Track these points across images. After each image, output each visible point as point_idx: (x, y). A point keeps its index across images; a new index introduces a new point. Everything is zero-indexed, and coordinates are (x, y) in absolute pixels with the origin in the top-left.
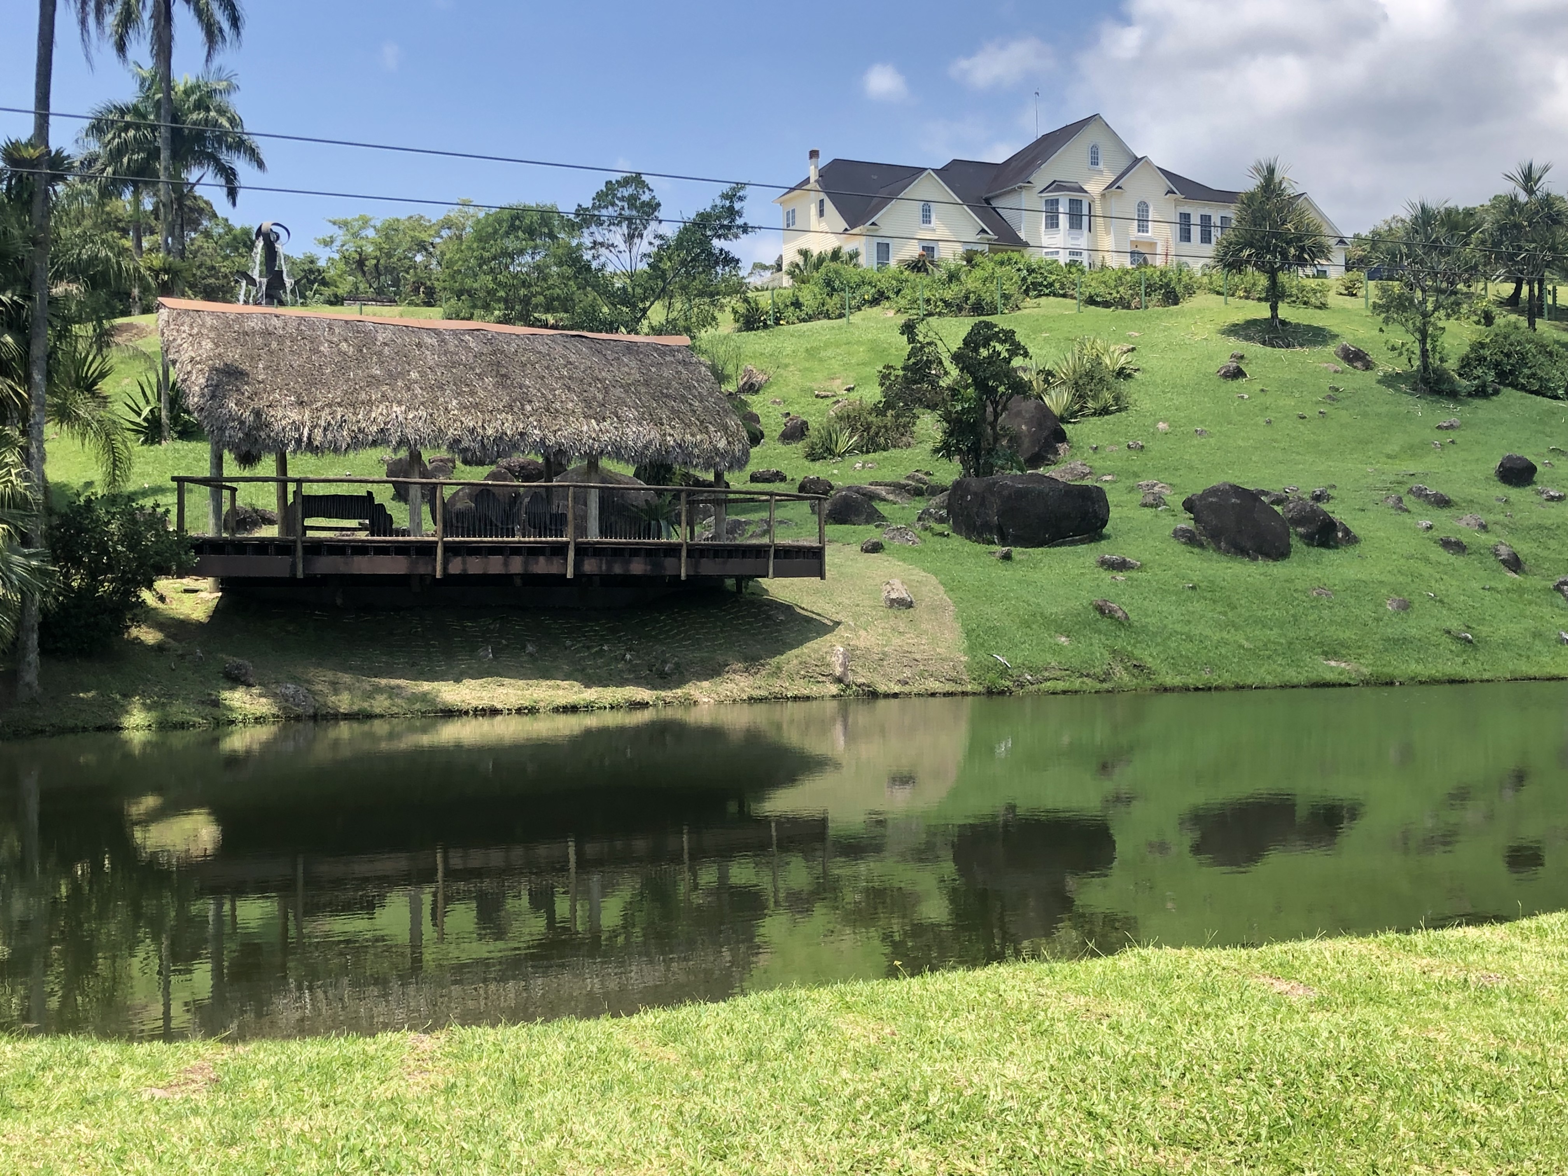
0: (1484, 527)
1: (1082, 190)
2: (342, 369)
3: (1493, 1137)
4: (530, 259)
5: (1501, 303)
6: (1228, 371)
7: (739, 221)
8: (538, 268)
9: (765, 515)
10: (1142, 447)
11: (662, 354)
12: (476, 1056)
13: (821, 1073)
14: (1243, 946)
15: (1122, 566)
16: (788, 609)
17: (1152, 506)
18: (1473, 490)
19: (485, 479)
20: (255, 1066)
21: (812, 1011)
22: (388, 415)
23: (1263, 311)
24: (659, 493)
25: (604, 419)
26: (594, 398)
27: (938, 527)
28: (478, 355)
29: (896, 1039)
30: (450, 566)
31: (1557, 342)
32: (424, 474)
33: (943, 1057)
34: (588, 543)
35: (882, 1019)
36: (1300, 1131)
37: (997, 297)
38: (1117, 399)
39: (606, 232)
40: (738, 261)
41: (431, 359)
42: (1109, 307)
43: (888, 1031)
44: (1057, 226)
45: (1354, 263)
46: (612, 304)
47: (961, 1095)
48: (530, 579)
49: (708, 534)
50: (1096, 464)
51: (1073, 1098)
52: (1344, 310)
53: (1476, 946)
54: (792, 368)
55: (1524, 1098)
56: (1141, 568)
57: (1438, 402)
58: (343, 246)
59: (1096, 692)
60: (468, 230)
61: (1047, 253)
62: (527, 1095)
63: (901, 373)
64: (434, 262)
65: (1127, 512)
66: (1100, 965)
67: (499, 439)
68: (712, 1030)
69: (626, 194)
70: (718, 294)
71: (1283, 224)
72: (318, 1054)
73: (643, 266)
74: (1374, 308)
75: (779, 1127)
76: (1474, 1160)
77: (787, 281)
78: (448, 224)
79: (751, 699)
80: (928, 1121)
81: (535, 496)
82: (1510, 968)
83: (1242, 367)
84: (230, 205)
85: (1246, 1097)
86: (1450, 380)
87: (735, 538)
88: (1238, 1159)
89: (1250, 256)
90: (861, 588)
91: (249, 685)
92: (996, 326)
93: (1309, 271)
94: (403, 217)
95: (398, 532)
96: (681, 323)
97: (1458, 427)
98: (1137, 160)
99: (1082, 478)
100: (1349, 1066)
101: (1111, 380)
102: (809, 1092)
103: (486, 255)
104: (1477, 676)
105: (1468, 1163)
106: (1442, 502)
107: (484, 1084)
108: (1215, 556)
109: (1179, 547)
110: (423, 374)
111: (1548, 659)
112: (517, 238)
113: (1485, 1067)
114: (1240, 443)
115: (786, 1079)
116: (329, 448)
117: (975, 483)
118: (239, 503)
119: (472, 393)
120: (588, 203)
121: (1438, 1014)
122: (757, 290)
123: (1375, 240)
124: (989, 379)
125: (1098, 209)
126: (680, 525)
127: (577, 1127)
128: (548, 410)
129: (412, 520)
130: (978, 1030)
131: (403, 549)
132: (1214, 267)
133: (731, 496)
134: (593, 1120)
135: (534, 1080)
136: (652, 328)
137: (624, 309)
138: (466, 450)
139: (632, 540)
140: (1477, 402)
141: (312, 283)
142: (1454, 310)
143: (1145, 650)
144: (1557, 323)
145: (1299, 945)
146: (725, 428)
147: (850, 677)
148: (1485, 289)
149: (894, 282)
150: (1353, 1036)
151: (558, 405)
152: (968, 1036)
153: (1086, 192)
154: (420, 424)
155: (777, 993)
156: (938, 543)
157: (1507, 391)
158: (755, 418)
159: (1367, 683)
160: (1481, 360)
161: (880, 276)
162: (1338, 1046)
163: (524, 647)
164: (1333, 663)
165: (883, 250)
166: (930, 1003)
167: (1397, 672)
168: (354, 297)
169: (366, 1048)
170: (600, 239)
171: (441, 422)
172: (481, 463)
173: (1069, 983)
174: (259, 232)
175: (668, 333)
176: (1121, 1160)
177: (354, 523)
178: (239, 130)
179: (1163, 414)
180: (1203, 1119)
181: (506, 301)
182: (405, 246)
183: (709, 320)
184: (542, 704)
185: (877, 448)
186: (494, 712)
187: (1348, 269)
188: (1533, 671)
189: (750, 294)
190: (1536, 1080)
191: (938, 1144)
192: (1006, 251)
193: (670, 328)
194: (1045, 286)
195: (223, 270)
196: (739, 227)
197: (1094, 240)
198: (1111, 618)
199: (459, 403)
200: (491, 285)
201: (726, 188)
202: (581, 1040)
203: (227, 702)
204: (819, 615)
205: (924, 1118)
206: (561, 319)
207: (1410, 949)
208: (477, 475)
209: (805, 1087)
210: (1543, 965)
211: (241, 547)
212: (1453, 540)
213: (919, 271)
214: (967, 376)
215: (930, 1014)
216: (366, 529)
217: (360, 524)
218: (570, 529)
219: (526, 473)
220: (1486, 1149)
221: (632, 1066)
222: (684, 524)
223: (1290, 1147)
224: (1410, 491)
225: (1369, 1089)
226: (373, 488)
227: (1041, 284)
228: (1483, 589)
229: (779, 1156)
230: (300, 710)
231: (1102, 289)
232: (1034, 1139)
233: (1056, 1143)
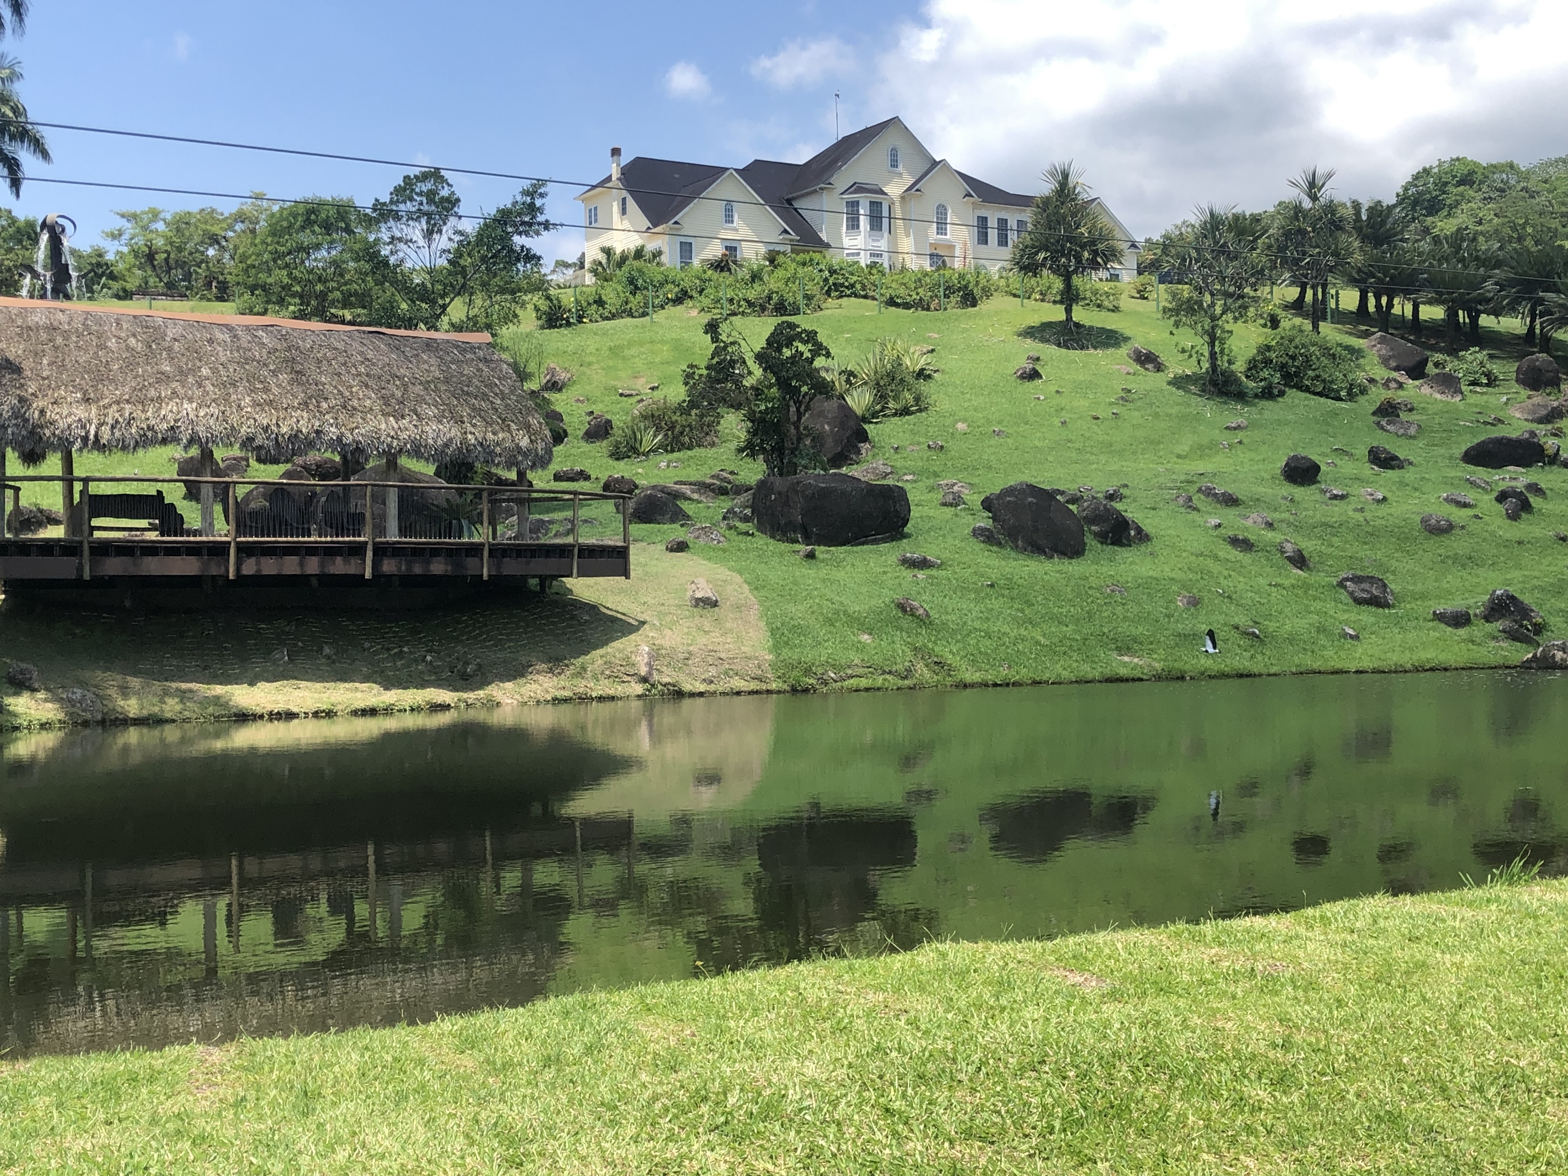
0: (1270, 525)
1: (883, 193)
2: (130, 365)
3: (1278, 1124)
4: (325, 254)
5: (1286, 306)
6: (1025, 373)
7: (541, 218)
8: (334, 263)
9: (569, 514)
10: (942, 447)
11: (463, 351)
12: (266, 1068)
13: (620, 1077)
14: (1038, 939)
15: (923, 564)
16: (592, 608)
17: (951, 505)
18: (1261, 489)
19: (281, 477)
20: (35, 1084)
21: (612, 1014)
22: (179, 412)
23: (1058, 314)
24: (461, 492)
25: (403, 417)
26: (393, 395)
27: (743, 526)
28: (272, 351)
29: (697, 1040)
30: (244, 567)
31: (1340, 345)
32: (217, 472)
33: (742, 1056)
34: (387, 543)
35: (682, 1020)
36: (1093, 1122)
37: (800, 297)
38: (917, 399)
39: (403, 227)
40: (539, 258)
41: (223, 355)
42: (909, 308)
43: (688, 1032)
44: (858, 227)
45: (1145, 267)
46: (412, 300)
47: (760, 1094)
48: (325, 579)
49: (511, 533)
50: (898, 464)
51: (871, 1095)
52: (1135, 313)
53: (1263, 935)
54: (595, 366)
55: (1309, 1084)
56: (939, 567)
57: (1225, 403)
58: (131, 239)
59: (898, 689)
60: (262, 223)
61: (848, 255)
62: (319, 1107)
63: (705, 372)
64: (227, 256)
65: (926, 511)
66: (899, 961)
67: (294, 437)
68: (511, 1036)
69: (425, 189)
70: (520, 291)
71: (1077, 228)
72: (103, 1069)
73: (442, 262)
74: (1164, 312)
75: (577, 1133)
76: (1261, 1147)
77: (589, 279)
78: (240, 217)
79: (555, 699)
80: (726, 1123)
81: (332, 495)
82: (1295, 957)
83: (1038, 368)
84: (14, 197)
85: (1040, 1089)
86: (1237, 381)
87: (538, 538)
88: (1032, 1152)
89: (1045, 259)
90: (666, 587)
91: (34, 690)
92: (798, 326)
93: (1103, 274)
94: (195, 210)
95: (189, 533)
96: (482, 320)
97: (1246, 428)
98: (935, 163)
99: (884, 478)
100: (1140, 1056)
101: (912, 381)
102: (607, 1097)
103: (282, 249)
104: (1264, 671)
105: (1255, 1150)
106: (1230, 501)
107: (275, 1096)
108: (1013, 554)
109: (977, 546)
110: (214, 370)
111: (1331, 653)
112: (313, 232)
113: (1271, 1054)
114: (1037, 443)
115: (584, 1084)
116: (117, 447)
117: (778, 483)
118: (23, 503)
119: (266, 390)
120: (385, 198)
121: (1225, 1004)
122: (560, 287)
123: (1167, 245)
124: (791, 379)
125: (898, 212)
126: (482, 524)
127: (370, 1139)
128: (345, 407)
129: (204, 519)
130: (778, 1029)
131: (194, 550)
132: (1011, 270)
133: (535, 495)
134: (387, 1132)
135: (327, 1091)
136: (452, 325)
137: (423, 305)
138: (260, 448)
139: (433, 540)
140: (1264, 403)
141: (100, 277)
142: (1241, 314)
143: (945, 647)
144: (1340, 326)
145: (1093, 937)
146: (528, 427)
147: (656, 677)
148: (1271, 292)
149: (697, 281)
150: (1144, 1026)
151: (355, 403)
152: (768, 1035)
153: (886, 194)
154: (212, 422)
155: (578, 996)
156: (744, 543)
157: (1291, 393)
158: (558, 417)
159: (1158, 678)
160: (1268, 362)
161: (683, 275)
162: (1130, 1036)
163: (321, 650)
164: (1126, 659)
165: (686, 250)
166: (731, 1003)
167: (1187, 667)
168: (144, 291)
169: (153, 1062)
170: (398, 234)
171: (234, 419)
172: (275, 461)
173: (868, 979)
174: (44, 225)
175: (468, 330)
176: (918, 1156)
177: (143, 523)
178: (22, 119)
179: (962, 414)
180: (998, 1112)
181: (301, 297)
182: (197, 239)
183: (511, 318)
184: (340, 707)
185: (682, 447)
186: (290, 716)
187: (1140, 273)
188: (1317, 665)
189: (552, 292)
190: (1320, 1066)
191: (737, 1145)
192: (808, 252)
193: (471, 324)
194: (847, 287)
195: (6, 263)
196: (539, 224)
197: (893, 241)
198: (912, 615)
199: (253, 400)
200: (286, 280)
201: (526, 184)
202: (376, 1050)
203: (11, 708)
204: (624, 614)
205: (723, 1119)
206: (359, 315)
207: (1199, 939)
208: (272, 473)
209: (604, 1090)
210: (1327, 953)
211: (25, 549)
212: (1241, 537)
213: (722, 271)
214: (770, 376)
215: (730, 1015)
216: (156, 530)
217: (150, 524)
218: (368, 528)
219: (322, 471)
220: (1272, 1136)
221: (427, 1075)
222: (486, 524)
223: (1083, 1139)
224: (1200, 490)
225: (1159, 1079)
226: (164, 487)
227: (842, 285)
228: (1270, 585)
229: (576, 1163)
230: (88, 716)
231: (902, 291)
232: (832, 1137)
233: (854, 1141)
